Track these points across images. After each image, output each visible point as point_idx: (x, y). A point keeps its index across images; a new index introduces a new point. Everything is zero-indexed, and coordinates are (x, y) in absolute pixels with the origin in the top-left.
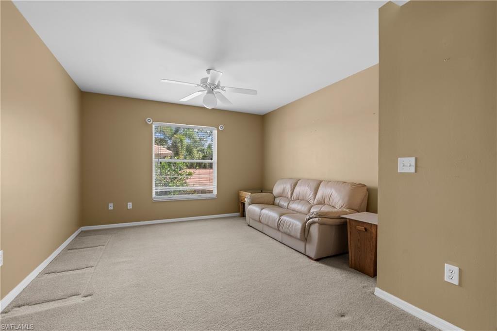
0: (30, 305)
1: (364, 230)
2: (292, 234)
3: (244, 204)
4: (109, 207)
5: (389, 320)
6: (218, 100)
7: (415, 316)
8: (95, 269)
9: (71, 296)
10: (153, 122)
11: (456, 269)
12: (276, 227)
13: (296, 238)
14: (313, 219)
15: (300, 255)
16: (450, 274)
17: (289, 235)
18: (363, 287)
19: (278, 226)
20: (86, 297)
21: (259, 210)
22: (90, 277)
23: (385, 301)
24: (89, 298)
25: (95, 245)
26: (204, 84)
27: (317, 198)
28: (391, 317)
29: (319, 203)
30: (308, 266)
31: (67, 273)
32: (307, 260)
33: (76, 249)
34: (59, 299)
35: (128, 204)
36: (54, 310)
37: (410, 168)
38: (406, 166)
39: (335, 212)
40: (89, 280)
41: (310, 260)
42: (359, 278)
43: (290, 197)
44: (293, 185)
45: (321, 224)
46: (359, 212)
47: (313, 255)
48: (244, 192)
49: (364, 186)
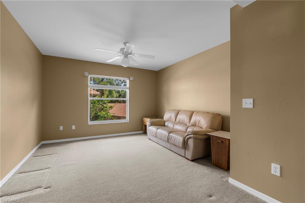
0: (8, 196)
1: (221, 142)
2: (177, 144)
3: (146, 126)
4: (60, 128)
5: (238, 198)
6: (130, 61)
7: (253, 195)
8: (51, 170)
9: (36, 188)
10: (89, 74)
11: (278, 167)
12: (167, 140)
13: (179, 147)
14: (190, 136)
15: (182, 157)
16: (275, 170)
17: (175, 145)
18: (222, 177)
19: (168, 140)
20: (46, 188)
21: (156, 130)
22: (49, 175)
23: (235, 186)
24: (48, 189)
25: (51, 153)
26: (122, 52)
27: (191, 122)
28: (240, 196)
29: (193, 125)
30: (187, 164)
31: (33, 173)
32: (187, 160)
33: (39, 156)
34: (28, 191)
35: (73, 126)
36: (25, 198)
37: (250, 105)
38: (248, 104)
39: (203, 131)
40: (48, 177)
41: (188, 161)
42: (218, 172)
43: (174, 121)
44: (176, 114)
45: (195, 139)
46: (217, 131)
47: (190, 158)
48: (146, 118)
49: (220, 115)
